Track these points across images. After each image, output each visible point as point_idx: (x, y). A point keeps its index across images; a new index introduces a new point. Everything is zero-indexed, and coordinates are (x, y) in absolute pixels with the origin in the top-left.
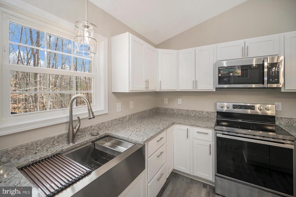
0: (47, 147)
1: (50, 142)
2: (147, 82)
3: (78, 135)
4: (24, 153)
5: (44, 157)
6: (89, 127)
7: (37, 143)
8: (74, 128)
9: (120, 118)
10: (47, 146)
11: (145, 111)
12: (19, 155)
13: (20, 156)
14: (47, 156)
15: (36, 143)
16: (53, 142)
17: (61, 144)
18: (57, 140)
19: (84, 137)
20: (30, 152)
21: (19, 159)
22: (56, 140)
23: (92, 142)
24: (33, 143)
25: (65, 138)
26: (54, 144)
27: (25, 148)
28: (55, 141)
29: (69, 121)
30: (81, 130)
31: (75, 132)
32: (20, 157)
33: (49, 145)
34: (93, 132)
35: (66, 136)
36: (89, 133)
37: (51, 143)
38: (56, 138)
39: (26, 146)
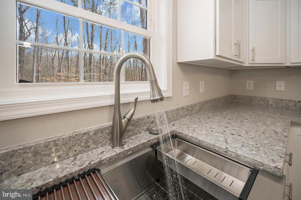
0: (75, 151)
1: (81, 142)
2: (238, 45)
3: (129, 131)
4: (31, 162)
5: (65, 176)
6: (146, 118)
7: (57, 142)
8: (122, 117)
9: (188, 106)
10: (75, 148)
11: (219, 99)
12: (19, 167)
13: (20, 169)
14: (71, 174)
15: (54, 141)
16: (87, 141)
17: (99, 145)
18: (93, 138)
19: (138, 135)
20: (41, 160)
21: (20, 175)
22: (90, 137)
23: (152, 146)
24: (49, 142)
25: (107, 134)
26: (89, 146)
27: (31, 152)
28: (90, 140)
29: (113, 103)
30: (133, 123)
31: (124, 126)
32: (22, 170)
33: (79, 147)
34: (151, 127)
35: (108, 131)
36: (145, 128)
37: (83, 144)
38: (91, 134)
39: (35, 148)
